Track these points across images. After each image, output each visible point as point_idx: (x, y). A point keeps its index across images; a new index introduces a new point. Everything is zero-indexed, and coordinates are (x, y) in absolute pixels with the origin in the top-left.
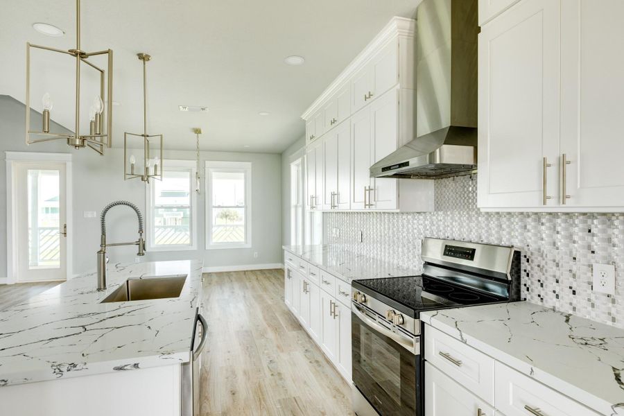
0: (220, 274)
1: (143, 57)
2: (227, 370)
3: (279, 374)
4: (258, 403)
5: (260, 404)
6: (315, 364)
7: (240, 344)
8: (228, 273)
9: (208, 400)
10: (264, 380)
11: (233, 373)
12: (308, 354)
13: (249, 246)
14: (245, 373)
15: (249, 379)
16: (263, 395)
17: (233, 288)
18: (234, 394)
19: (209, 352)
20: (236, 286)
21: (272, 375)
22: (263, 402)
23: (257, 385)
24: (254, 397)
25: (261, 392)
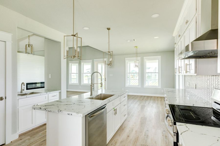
0: (148, 97)
1: (109, 29)
2: (131, 129)
3: (148, 136)
4: (134, 142)
5: (134, 143)
6: (164, 137)
7: (140, 122)
8: (151, 97)
9: (120, 136)
10: (141, 136)
11: (132, 130)
12: (164, 132)
13: (160, 87)
14: (136, 131)
15: (136, 134)
16: (137, 140)
17: (150, 102)
18: (128, 137)
19: (129, 121)
20: (152, 101)
21: (145, 135)
22: (136, 143)
23: (137, 136)
24: (134, 140)
25: (137, 139)
